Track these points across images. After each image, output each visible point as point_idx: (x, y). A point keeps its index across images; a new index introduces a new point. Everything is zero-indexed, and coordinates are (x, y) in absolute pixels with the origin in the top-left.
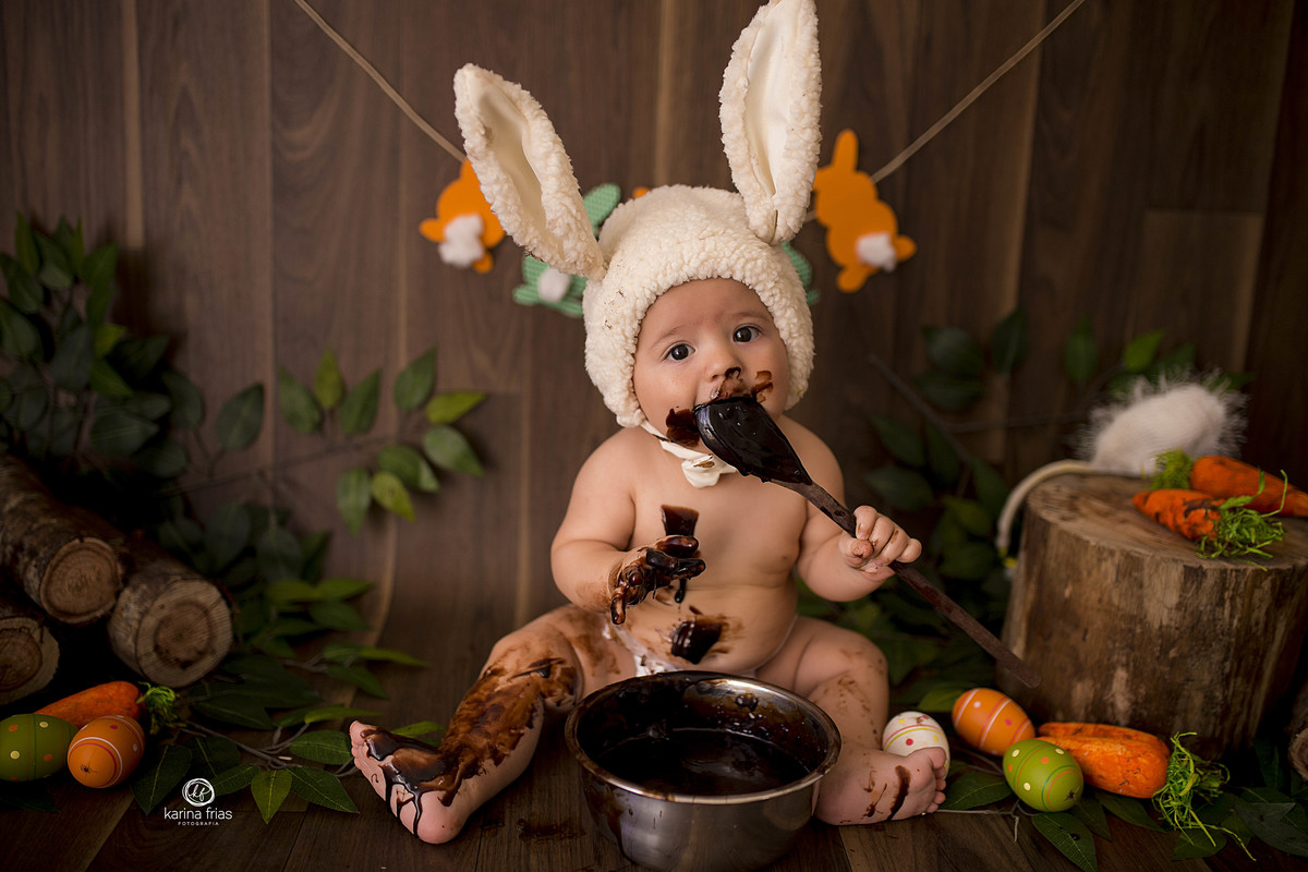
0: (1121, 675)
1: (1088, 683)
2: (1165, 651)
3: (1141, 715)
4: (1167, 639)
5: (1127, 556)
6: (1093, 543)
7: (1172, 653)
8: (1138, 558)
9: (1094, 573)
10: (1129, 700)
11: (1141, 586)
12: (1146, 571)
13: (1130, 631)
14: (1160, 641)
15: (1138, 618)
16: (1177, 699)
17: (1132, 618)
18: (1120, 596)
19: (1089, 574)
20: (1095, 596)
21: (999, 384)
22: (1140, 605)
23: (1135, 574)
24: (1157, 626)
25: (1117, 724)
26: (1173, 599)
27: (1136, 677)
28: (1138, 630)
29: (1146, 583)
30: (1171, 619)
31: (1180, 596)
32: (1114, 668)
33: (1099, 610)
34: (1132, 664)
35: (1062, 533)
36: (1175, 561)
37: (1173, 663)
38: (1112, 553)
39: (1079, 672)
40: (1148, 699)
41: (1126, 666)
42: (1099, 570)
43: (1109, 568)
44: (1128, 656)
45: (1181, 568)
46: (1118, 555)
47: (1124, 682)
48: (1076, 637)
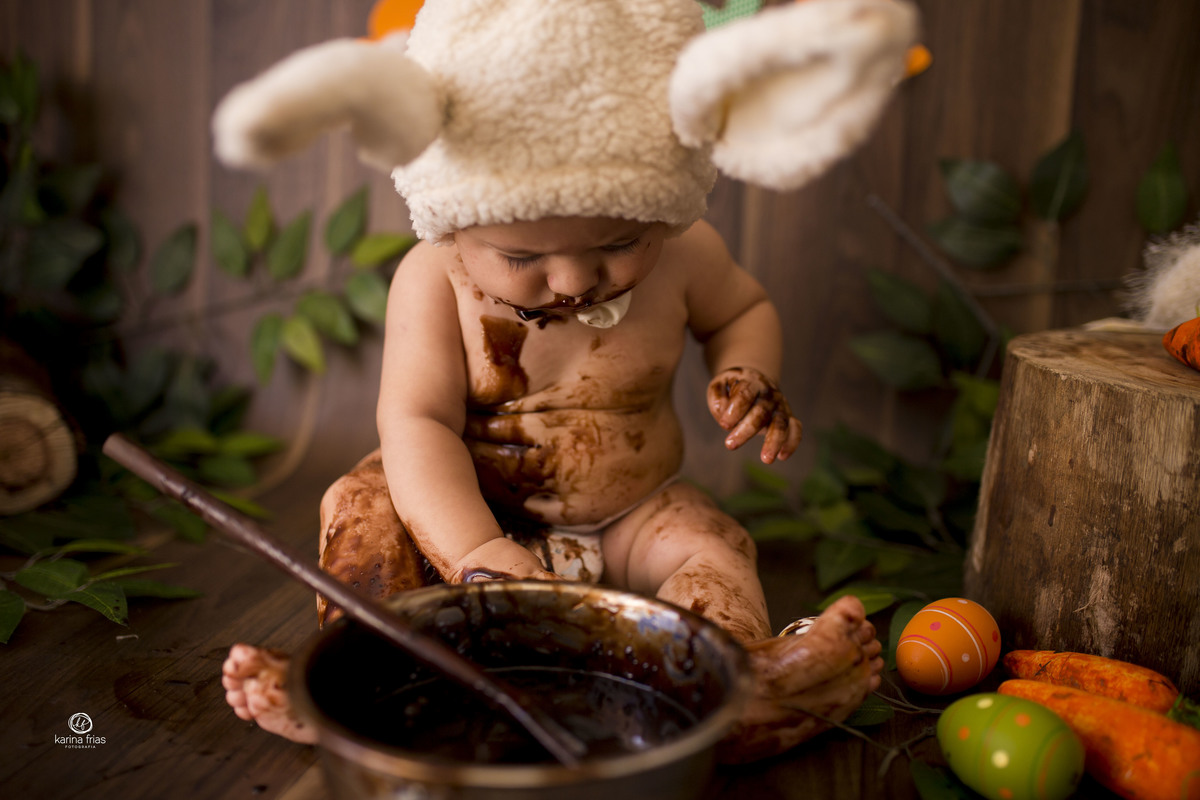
0: (1102, 577)
1: (1057, 588)
2: (1167, 542)
3: (1132, 641)
4: (1169, 525)
5: (1109, 391)
6: (1063, 378)
7: (1179, 546)
8: (1124, 395)
9: (1065, 421)
10: (1114, 617)
11: (1129, 440)
12: (1137, 414)
13: (1114, 508)
14: (1158, 526)
15: (1127, 490)
16: (1188, 620)
17: (1116, 489)
18: (1099, 455)
19: (1058, 424)
20: (1065, 456)
21: (1044, 235)
22: (1128, 469)
23: (1120, 420)
24: (1153, 502)
25: (1097, 652)
26: (1178, 459)
27: (1123, 580)
28: (1126, 508)
29: (1136, 435)
30: (1175, 492)
31: (1189, 454)
32: (1092, 568)
33: (1070, 478)
34: (1117, 561)
35: (1031, 367)
36: (1182, 399)
37: (1179, 562)
38: (1088, 389)
39: (1044, 573)
40: (1142, 617)
41: (1109, 563)
42: (1070, 417)
43: (1083, 411)
44: (1111, 548)
45: (1189, 409)
46: (1095, 390)
47: (1106, 588)
48: (1040, 519)
